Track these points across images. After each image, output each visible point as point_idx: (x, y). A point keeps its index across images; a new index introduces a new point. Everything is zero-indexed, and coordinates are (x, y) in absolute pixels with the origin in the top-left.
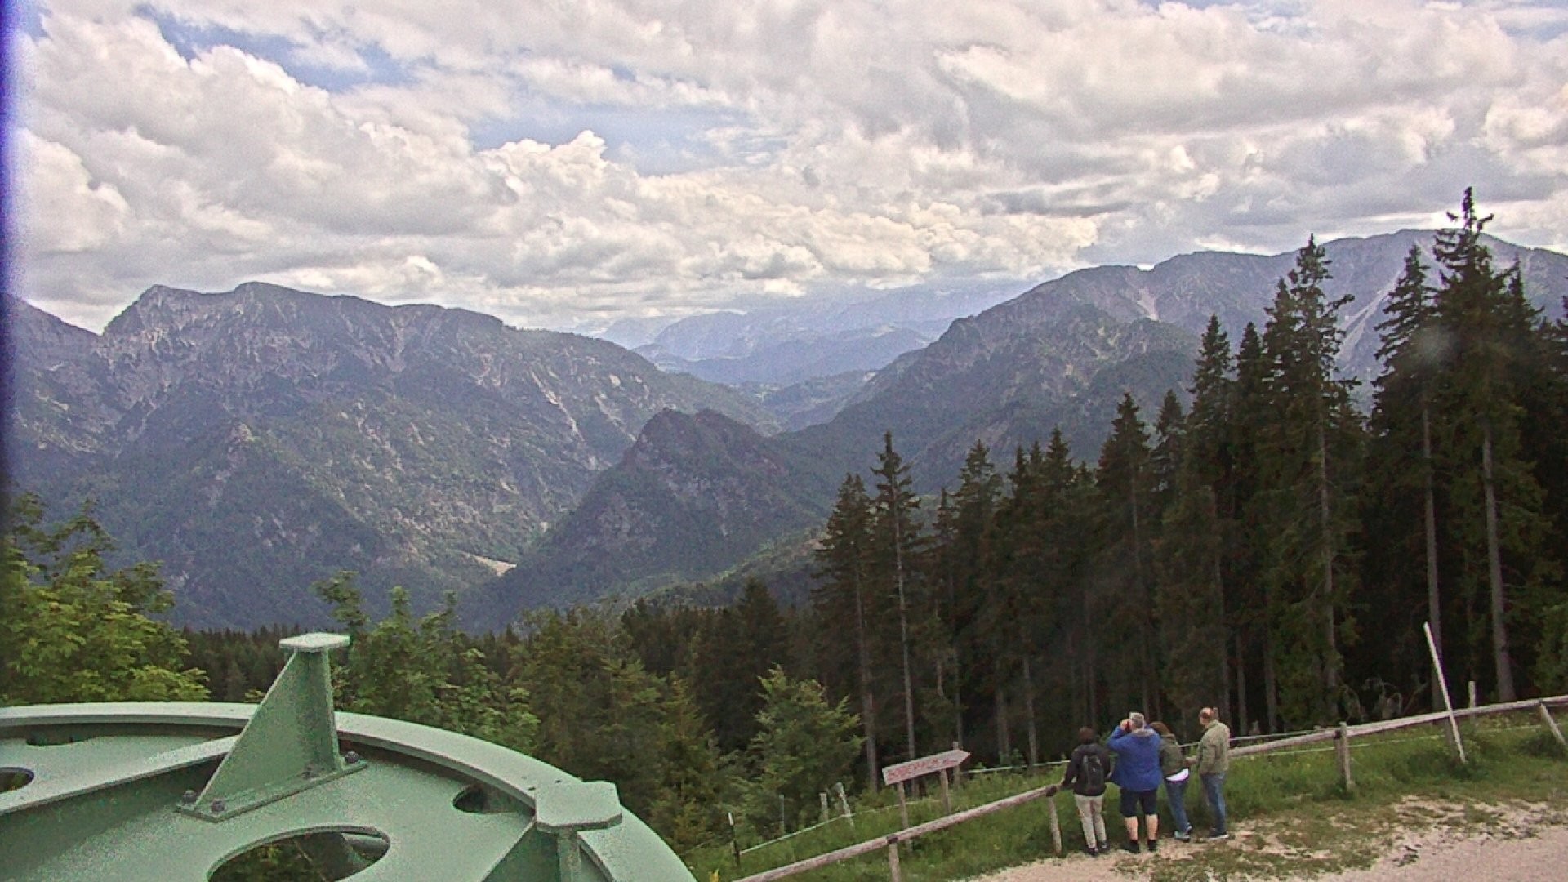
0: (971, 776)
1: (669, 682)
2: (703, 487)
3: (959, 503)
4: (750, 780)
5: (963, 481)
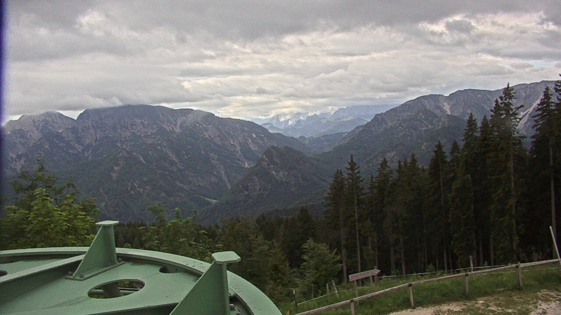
0: (381, 279)
1: (273, 243)
2: (286, 174)
3: (377, 180)
4: (301, 279)
5: (379, 172)
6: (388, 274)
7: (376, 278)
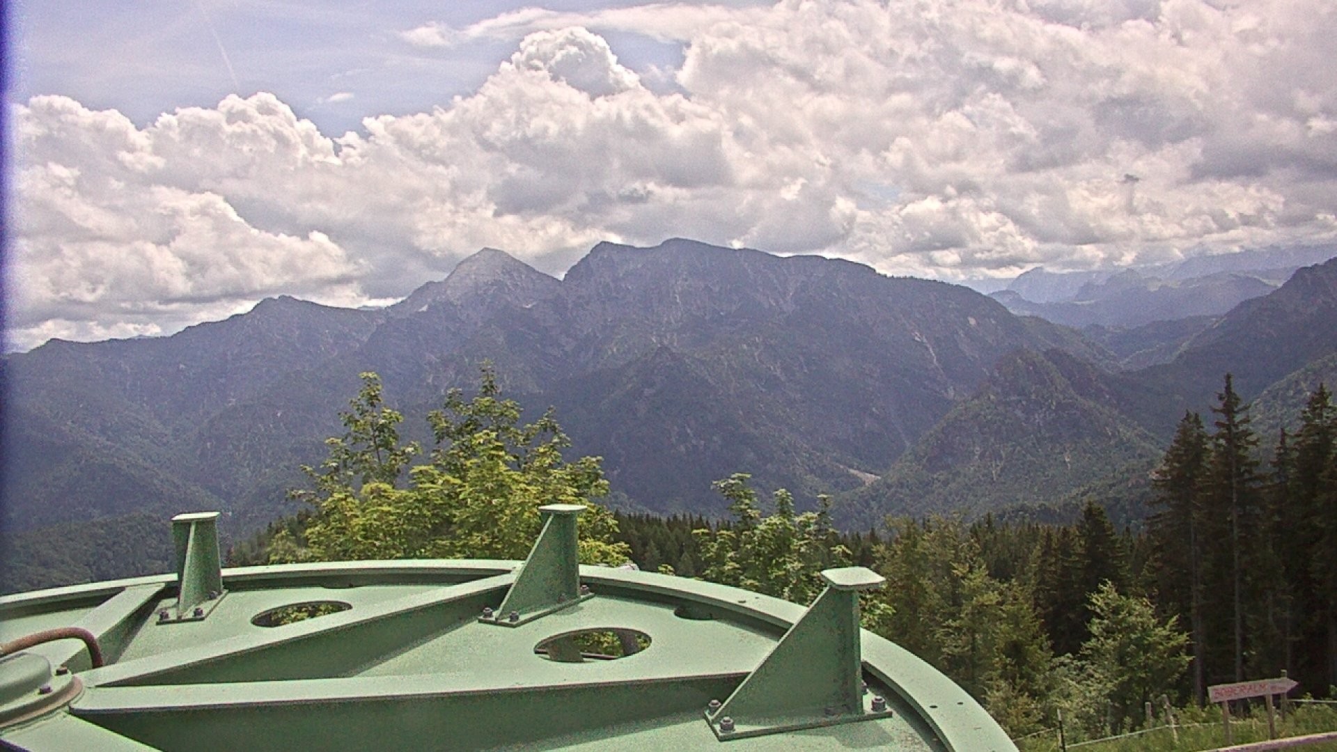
0: (1299, 705)
1: (1010, 588)
2: (1049, 418)
3: (1298, 442)
4: (1078, 683)
5: (1304, 423)
6: (1321, 693)
7: (1285, 701)
